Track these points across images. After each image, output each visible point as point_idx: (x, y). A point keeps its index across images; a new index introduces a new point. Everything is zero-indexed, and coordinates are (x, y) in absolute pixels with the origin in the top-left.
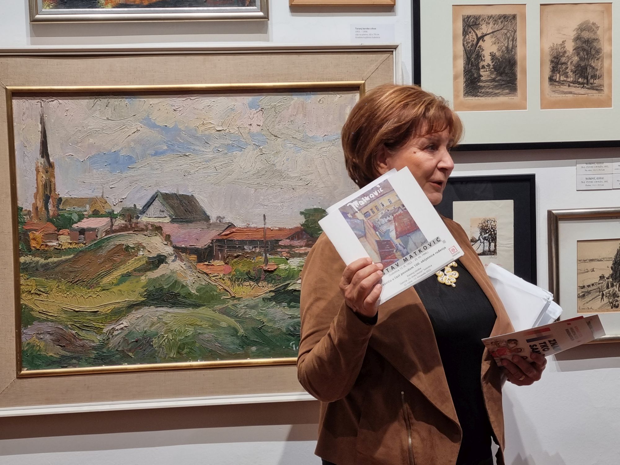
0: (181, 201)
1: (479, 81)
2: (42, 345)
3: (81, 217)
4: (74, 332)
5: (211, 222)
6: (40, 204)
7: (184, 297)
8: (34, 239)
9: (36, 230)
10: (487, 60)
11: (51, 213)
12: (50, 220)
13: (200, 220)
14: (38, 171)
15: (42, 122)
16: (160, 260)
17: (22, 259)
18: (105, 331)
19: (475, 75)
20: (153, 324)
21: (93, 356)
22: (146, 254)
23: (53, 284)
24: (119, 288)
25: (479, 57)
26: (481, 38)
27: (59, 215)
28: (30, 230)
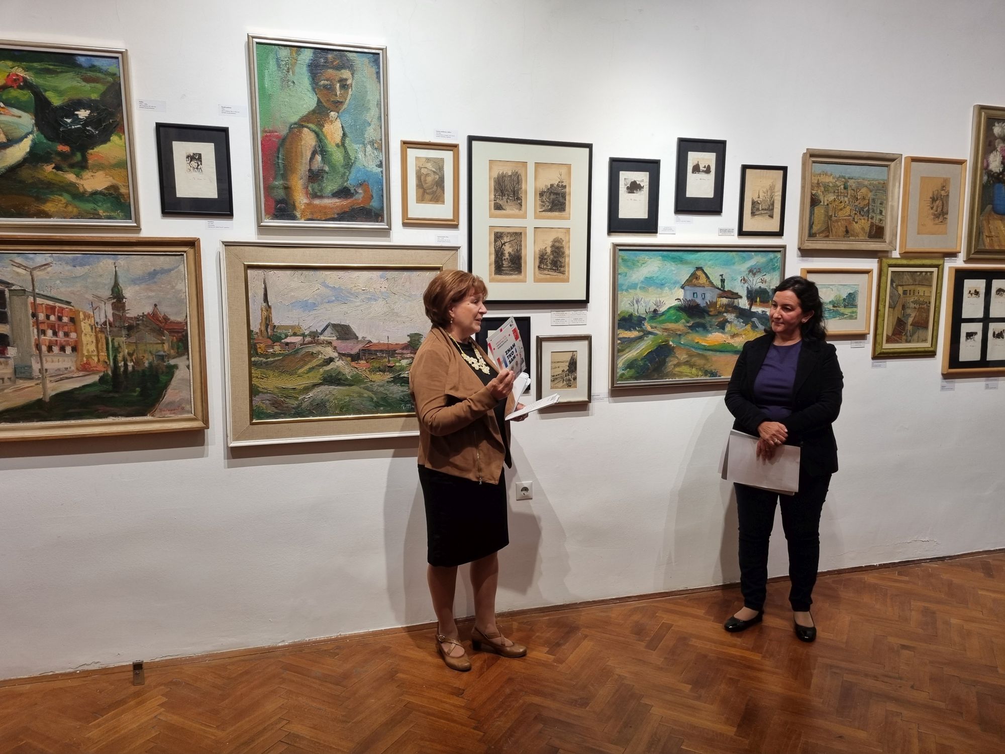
0: (342, 328)
1: (503, 267)
2: (264, 406)
3: (287, 336)
4: (282, 399)
5: (359, 339)
6: (263, 329)
7: (344, 381)
8: (260, 348)
9: (261, 343)
10: (507, 256)
11: (269, 334)
12: (269, 338)
13: (353, 339)
14: (262, 310)
15: (265, 283)
16: (331, 360)
17: (253, 359)
18: (300, 399)
19: (501, 264)
20: (326, 395)
21: (293, 412)
22: (323, 356)
23: (271, 373)
24: (307, 375)
25: (503, 254)
26: (504, 244)
27: (274, 335)
28: (258, 343)
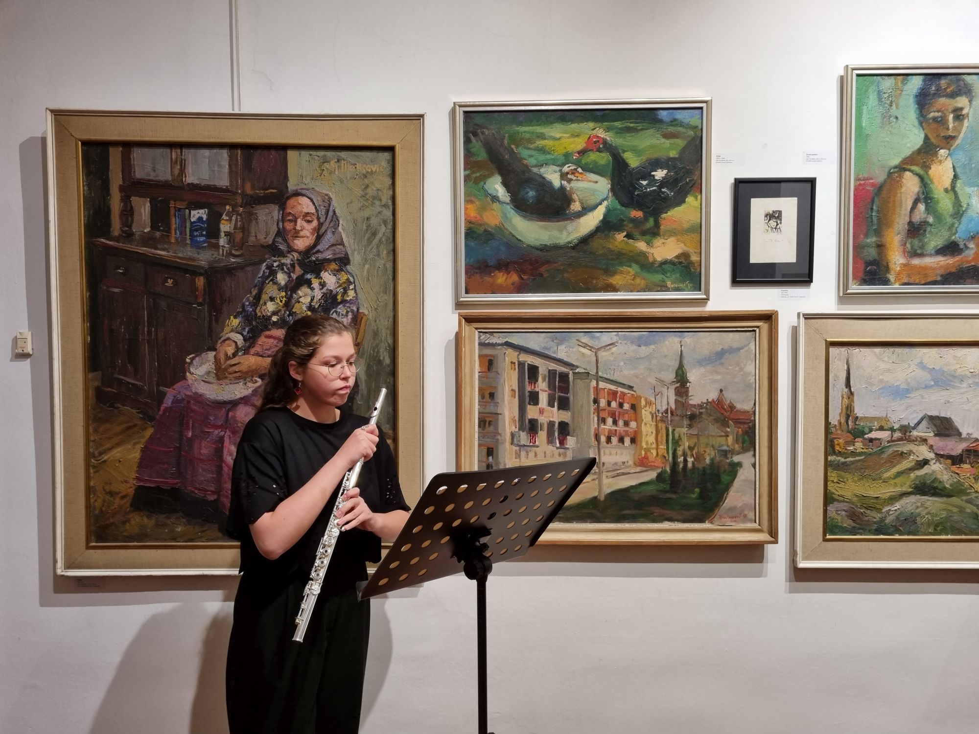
0: (942, 421)
2: (839, 518)
3: (871, 431)
4: (862, 511)
5: (963, 436)
6: (843, 421)
7: (940, 490)
8: (838, 445)
9: (839, 438)
11: (850, 427)
12: (849, 432)
13: (954, 435)
14: (843, 398)
15: (848, 364)
16: (926, 462)
17: (830, 458)
18: (883, 511)
20: (918, 507)
21: (874, 528)
22: (916, 458)
23: (847, 475)
24: (895, 481)
27: (855, 428)
28: (836, 438)
